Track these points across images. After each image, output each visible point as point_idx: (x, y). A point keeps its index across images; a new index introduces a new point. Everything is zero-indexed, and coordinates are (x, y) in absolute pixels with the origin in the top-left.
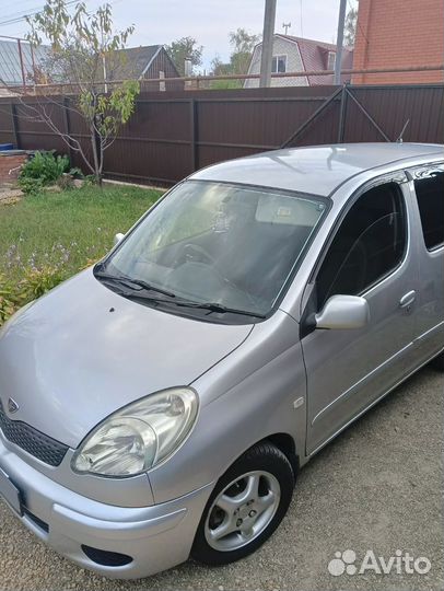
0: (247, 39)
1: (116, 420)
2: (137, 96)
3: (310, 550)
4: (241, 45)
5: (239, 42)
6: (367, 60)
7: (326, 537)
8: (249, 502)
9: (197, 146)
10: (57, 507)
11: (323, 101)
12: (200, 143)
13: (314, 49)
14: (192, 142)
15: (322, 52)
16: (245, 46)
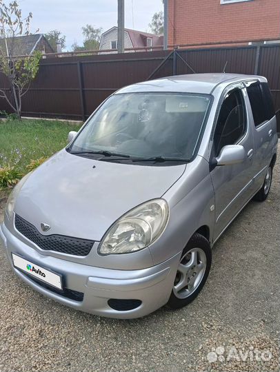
0: (93, 32)
1: (123, 220)
2: (41, 61)
3: (224, 294)
4: (90, 35)
5: (88, 33)
6: (175, 40)
7: (230, 286)
8: (192, 268)
9: (83, 91)
10: (90, 279)
11: (163, 59)
12: (85, 89)
13: (139, 36)
14: (80, 89)
15: (143, 38)
16: (92, 36)
